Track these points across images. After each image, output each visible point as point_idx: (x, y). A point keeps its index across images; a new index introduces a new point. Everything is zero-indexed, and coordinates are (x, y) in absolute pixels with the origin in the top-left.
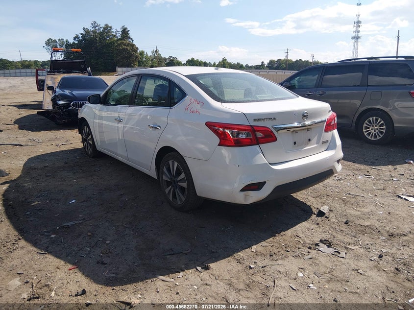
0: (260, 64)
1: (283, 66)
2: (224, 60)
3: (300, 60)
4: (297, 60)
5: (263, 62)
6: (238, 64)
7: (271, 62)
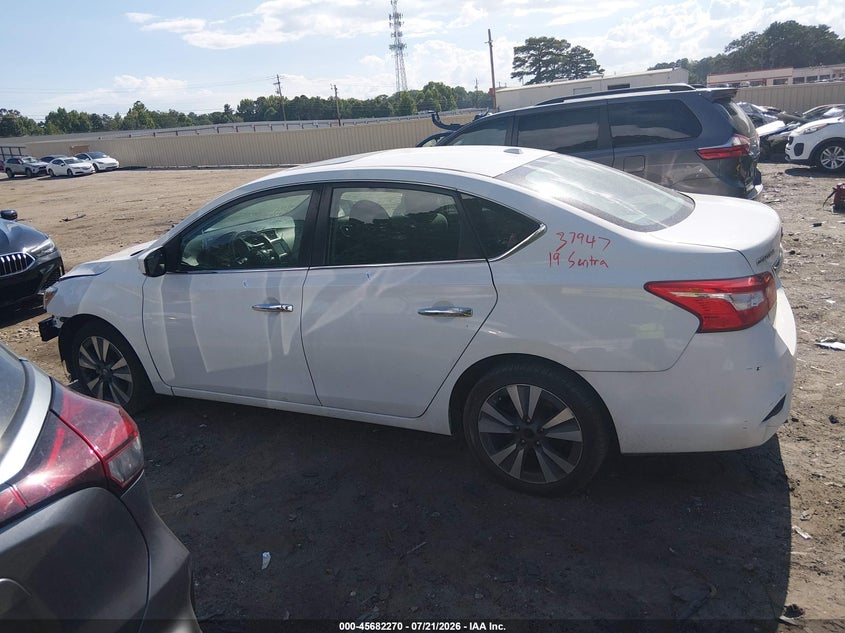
0: (222, 111)
1: (271, 111)
2: (139, 107)
3: (303, 96)
4: (296, 98)
5: (227, 107)
6: (173, 114)
7: (245, 104)
